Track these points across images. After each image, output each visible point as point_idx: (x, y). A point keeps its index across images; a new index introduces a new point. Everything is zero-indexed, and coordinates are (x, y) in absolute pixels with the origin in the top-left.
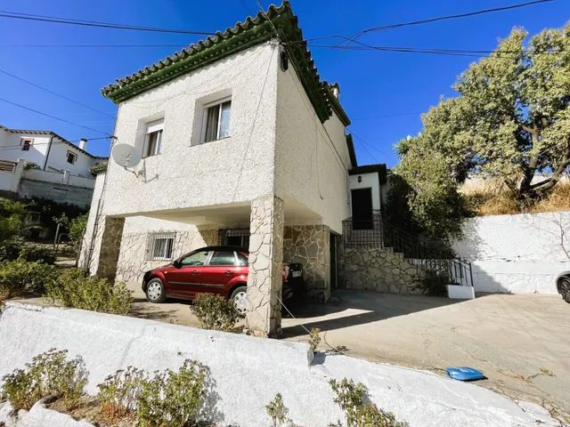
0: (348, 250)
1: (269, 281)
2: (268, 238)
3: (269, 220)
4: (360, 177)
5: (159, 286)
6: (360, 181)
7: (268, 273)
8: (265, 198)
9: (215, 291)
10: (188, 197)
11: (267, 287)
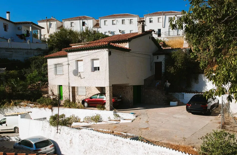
0: (146, 90)
1: (109, 102)
2: (109, 94)
3: (109, 91)
4: (158, 57)
5: (87, 103)
6: (158, 59)
7: (109, 101)
8: (108, 87)
9: (100, 104)
10: (92, 84)
11: (109, 104)
